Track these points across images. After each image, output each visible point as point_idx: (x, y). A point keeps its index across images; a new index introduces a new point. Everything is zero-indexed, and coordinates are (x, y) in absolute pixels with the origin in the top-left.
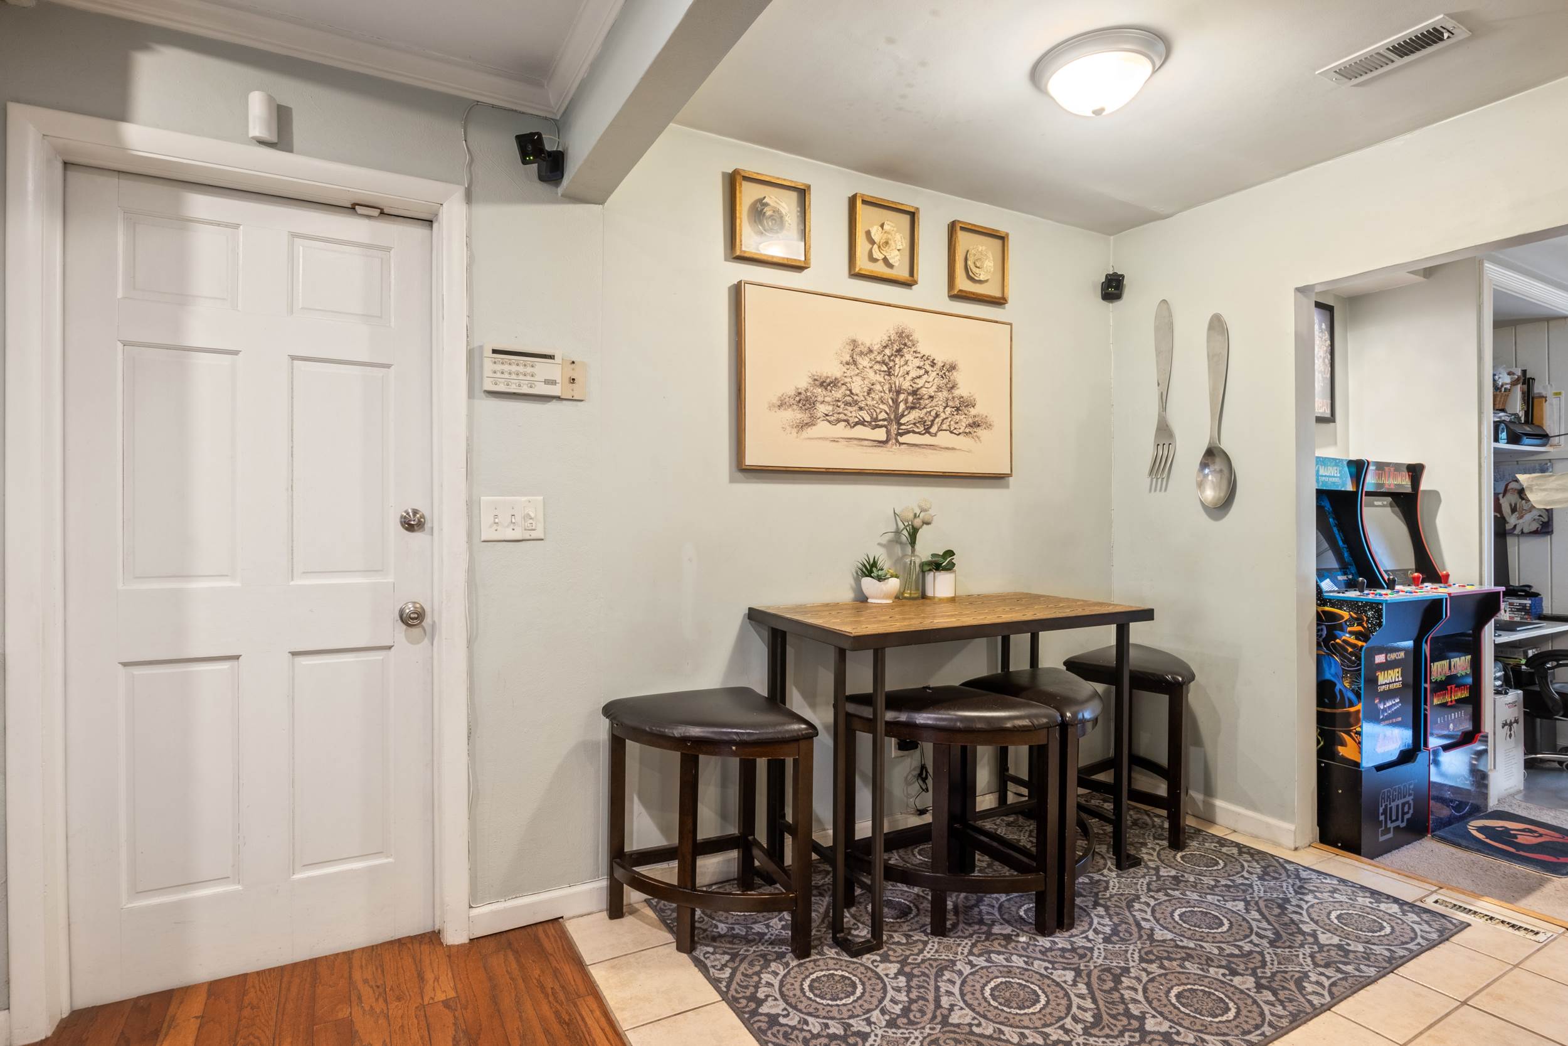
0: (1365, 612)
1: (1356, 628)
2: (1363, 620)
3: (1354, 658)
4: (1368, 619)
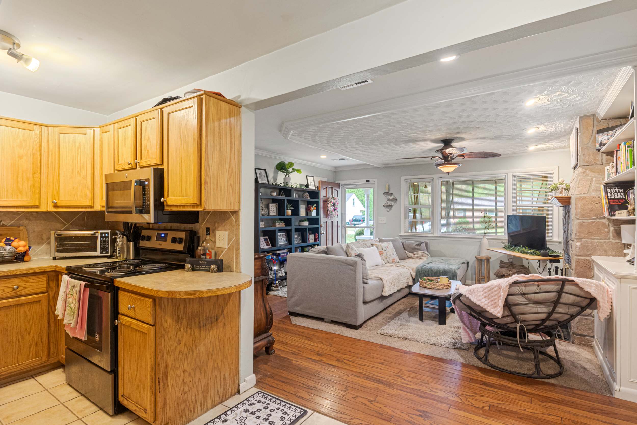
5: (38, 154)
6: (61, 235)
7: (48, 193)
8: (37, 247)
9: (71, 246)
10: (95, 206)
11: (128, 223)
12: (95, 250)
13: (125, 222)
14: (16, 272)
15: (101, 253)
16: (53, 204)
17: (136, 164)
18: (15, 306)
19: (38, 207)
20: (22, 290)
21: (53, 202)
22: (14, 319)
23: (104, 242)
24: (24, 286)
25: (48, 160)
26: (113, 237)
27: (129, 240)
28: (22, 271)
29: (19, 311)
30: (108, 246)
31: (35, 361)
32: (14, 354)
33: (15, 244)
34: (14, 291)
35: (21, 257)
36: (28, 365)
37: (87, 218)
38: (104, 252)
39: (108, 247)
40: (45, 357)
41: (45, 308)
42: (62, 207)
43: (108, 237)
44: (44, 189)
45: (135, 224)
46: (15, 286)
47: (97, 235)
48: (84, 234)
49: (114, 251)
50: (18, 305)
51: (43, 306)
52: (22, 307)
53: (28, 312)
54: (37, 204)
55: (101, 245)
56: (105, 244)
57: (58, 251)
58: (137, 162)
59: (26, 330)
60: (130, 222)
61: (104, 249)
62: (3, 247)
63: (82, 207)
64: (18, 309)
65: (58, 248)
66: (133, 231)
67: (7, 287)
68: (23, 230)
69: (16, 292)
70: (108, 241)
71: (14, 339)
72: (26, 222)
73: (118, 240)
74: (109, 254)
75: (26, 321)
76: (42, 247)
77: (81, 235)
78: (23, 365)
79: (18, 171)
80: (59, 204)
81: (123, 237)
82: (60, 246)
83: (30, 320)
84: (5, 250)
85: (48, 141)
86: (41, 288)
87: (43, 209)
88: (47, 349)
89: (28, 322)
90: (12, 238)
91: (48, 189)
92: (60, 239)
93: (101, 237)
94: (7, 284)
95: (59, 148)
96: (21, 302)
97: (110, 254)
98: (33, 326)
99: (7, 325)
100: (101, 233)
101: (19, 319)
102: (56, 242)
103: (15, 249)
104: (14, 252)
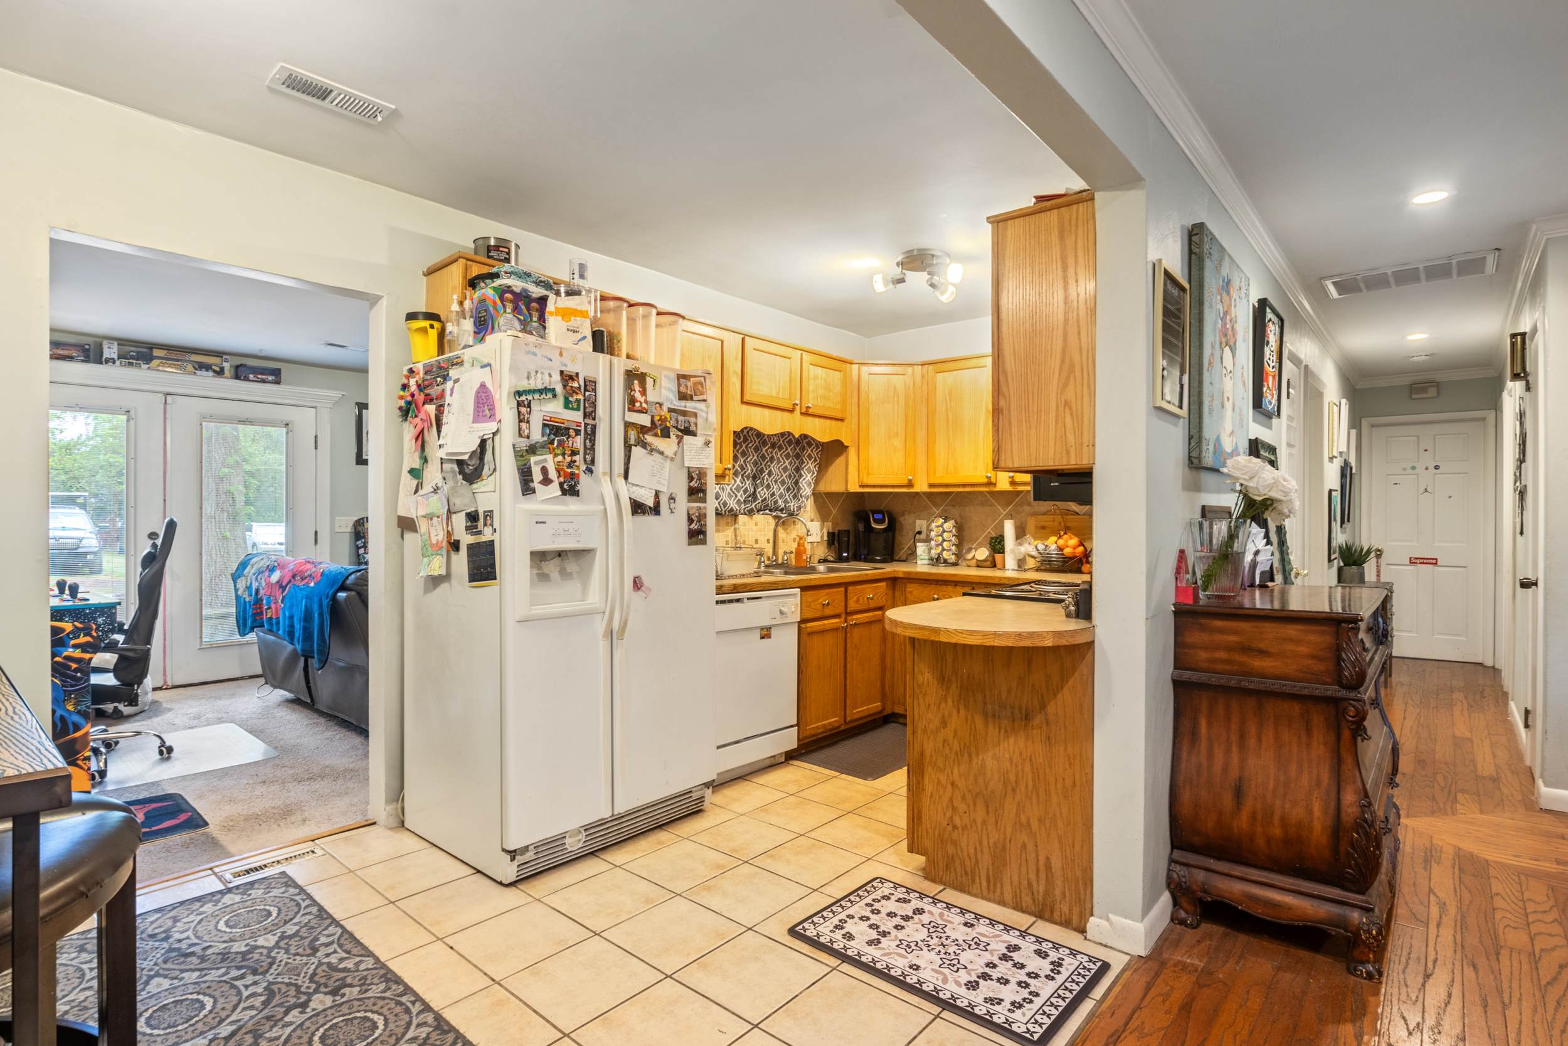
0: (95, 619)
1: (83, 639)
2: (92, 629)
3: (79, 674)
4: (98, 626)
35: (1078, 564)
103: (1059, 551)
104: (1058, 555)
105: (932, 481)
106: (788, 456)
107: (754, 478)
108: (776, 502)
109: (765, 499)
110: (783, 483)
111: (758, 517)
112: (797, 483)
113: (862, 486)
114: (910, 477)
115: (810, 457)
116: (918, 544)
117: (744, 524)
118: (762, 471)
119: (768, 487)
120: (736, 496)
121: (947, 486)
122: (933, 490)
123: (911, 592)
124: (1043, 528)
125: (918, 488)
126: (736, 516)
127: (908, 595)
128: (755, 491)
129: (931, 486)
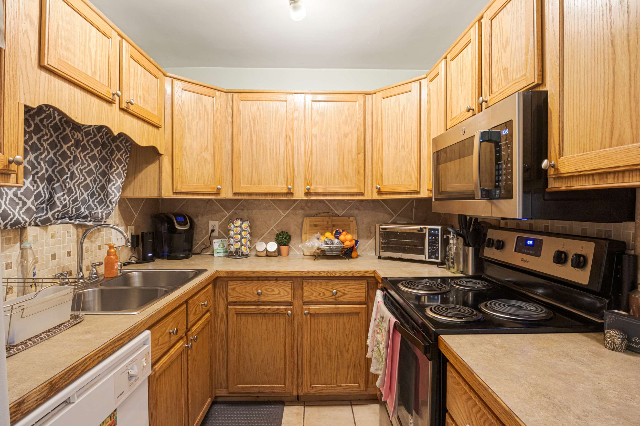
5: (363, 129)
6: (386, 229)
7: (372, 177)
8: (366, 241)
9: (396, 244)
10: (421, 190)
11: (465, 216)
12: (422, 253)
13: (462, 215)
14: (336, 274)
15: (430, 257)
16: (377, 190)
17: (481, 104)
18: (334, 315)
19: (362, 194)
20: (341, 296)
21: (377, 188)
22: (334, 329)
23: (433, 243)
24: (343, 291)
25: (372, 136)
26: (445, 236)
27: (466, 244)
28: (341, 273)
29: (338, 321)
30: (438, 248)
31: (353, 387)
32: (333, 372)
33: (342, 237)
34: (334, 297)
35: (349, 252)
36: (346, 390)
37: (416, 209)
38: (433, 257)
39: (438, 250)
40: (363, 386)
41: (364, 324)
42: (386, 194)
43: (438, 235)
44: (368, 172)
45: (476, 219)
46: (335, 291)
47: (425, 232)
48: (410, 230)
49: (445, 256)
50: (337, 313)
51: (362, 321)
52: (341, 317)
53: (346, 324)
54: (362, 191)
55: (429, 246)
56: (434, 246)
57: (383, 249)
58: (483, 101)
59: (345, 345)
60: (468, 215)
61: (433, 253)
62: (331, 240)
63: (407, 193)
64: (337, 319)
65: (383, 245)
66: (473, 230)
67: (327, 290)
68: (352, 221)
69: (336, 298)
70: (438, 241)
71: (334, 354)
72: (356, 212)
73: (451, 241)
74: (439, 261)
75: (345, 335)
76: (370, 242)
77: (407, 231)
78: (341, 388)
79: (344, 152)
80: (382, 190)
81: (458, 239)
82: (385, 244)
83: (349, 334)
84: (333, 244)
85: (372, 113)
86: (360, 297)
87: (367, 196)
88: (365, 375)
89: (348, 337)
90: (340, 231)
91: (372, 171)
92: (385, 234)
93: (430, 235)
94: (327, 287)
95: (382, 118)
96: (340, 311)
97: (441, 260)
98: (352, 343)
99: (327, 336)
100: (430, 229)
101: (338, 331)
102: (381, 237)
103: (342, 244)
104: (341, 247)
105: (237, 190)
106: (93, 158)
107: (50, 180)
108: (78, 209)
109: (65, 206)
110: (87, 187)
111: (56, 228)
112: (103, 188)
113: (175, 193)
114: (219, 187)
115: (119, 161)
116: (214, 241)
117: (36, 237)
118: (62, 173)
119: (70, 191)
120: (24, 204)
121: (250, 194)
122: (237, 197)
123: (233, 289)
124: (316, 226)
125: (223, 196)
126: (23, 229)
127: (230, 292)
128: (51, 196)
129: (235, 194)
